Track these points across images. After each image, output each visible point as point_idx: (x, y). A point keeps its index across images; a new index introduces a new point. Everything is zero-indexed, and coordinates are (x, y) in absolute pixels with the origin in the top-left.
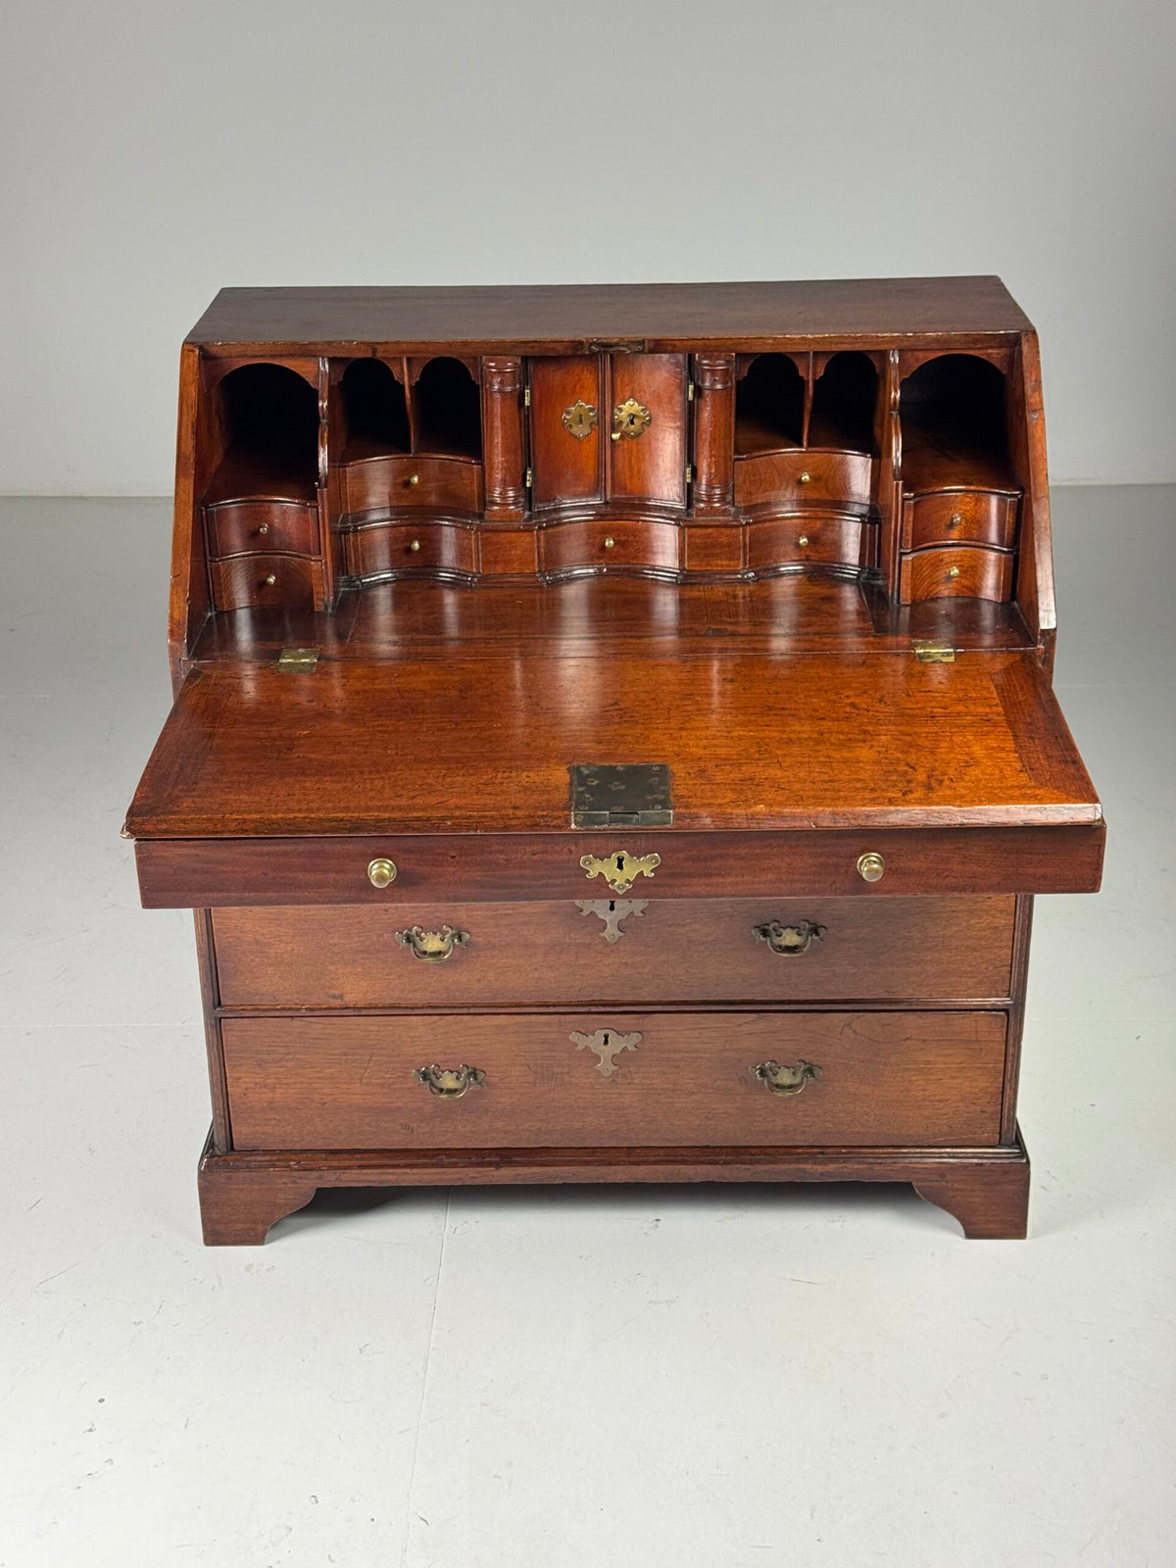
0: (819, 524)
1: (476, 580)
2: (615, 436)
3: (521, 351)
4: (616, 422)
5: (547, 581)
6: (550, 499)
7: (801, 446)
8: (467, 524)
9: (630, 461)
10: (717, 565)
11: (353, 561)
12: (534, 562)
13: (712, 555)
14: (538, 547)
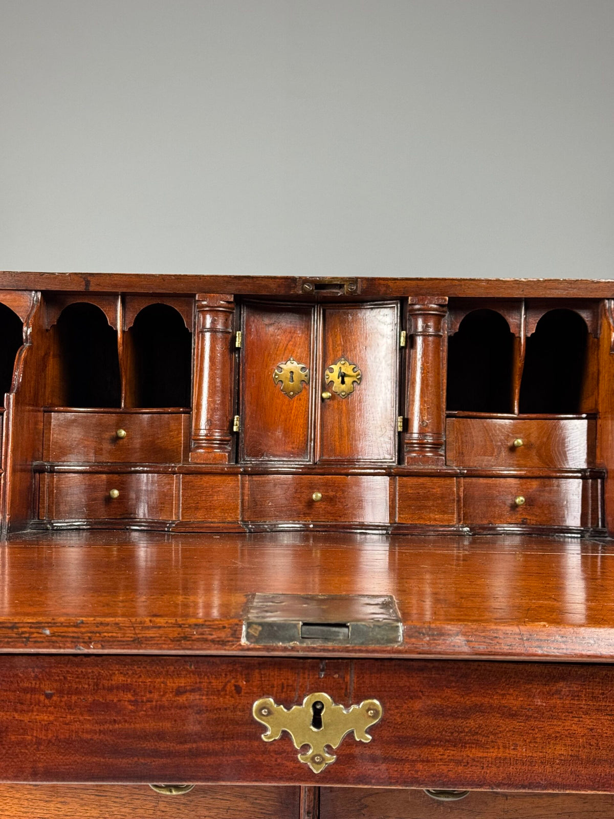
0: (535, 484)
1: (174, 525)
2: (325, 395)
3: (233, 288)
4: (327, 381)
5: (250, 529)
6: (257, 453)
7: (513, 413)
8: (169, 467)
9: (340, 421)
10: (430, 519)
11: (46, 505)
12: (237, 508)
13: (425, 507)
14: (243, 494)
